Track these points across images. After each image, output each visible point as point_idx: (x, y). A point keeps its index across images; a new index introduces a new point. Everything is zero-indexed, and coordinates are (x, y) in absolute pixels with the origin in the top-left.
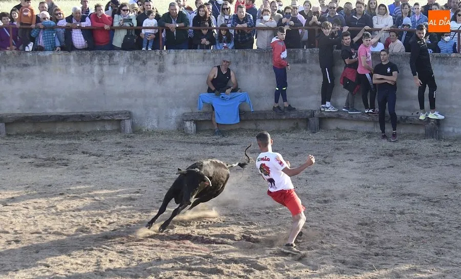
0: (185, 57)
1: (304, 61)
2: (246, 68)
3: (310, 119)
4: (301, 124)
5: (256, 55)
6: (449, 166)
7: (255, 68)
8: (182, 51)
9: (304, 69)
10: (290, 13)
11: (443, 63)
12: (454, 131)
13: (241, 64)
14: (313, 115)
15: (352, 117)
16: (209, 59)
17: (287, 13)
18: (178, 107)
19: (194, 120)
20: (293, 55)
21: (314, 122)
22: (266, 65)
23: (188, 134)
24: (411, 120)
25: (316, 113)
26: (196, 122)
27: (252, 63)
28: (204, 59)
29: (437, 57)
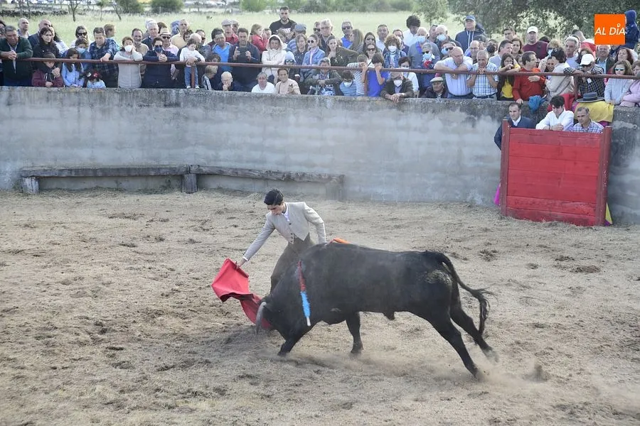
0: (22, 97)
1: (177, 105)
2: (103, 111)
3: (186, 176)
4: (174, 182)
5: (116, 95)
6: (353, 232)
7: (116, 112)
8: (19, 88)
9: (178, 114)
10: (161, 46)
11: (347, 109)
12: (360, 191)
13: (97, 106)
14: (188, 171)
15: (237, 173)
16: (55, 99)
17: (157, 46)
18: (15, 160)
19: (36, 177)
20: (163, 96)
21: (190, 179)
22: (129, 108)
23: (28, 195)
24: (309, 178)
25: (193, 169)
26: (39, 179)
27: (111, 105)
28: (48, 100)
29: (340, 101)
